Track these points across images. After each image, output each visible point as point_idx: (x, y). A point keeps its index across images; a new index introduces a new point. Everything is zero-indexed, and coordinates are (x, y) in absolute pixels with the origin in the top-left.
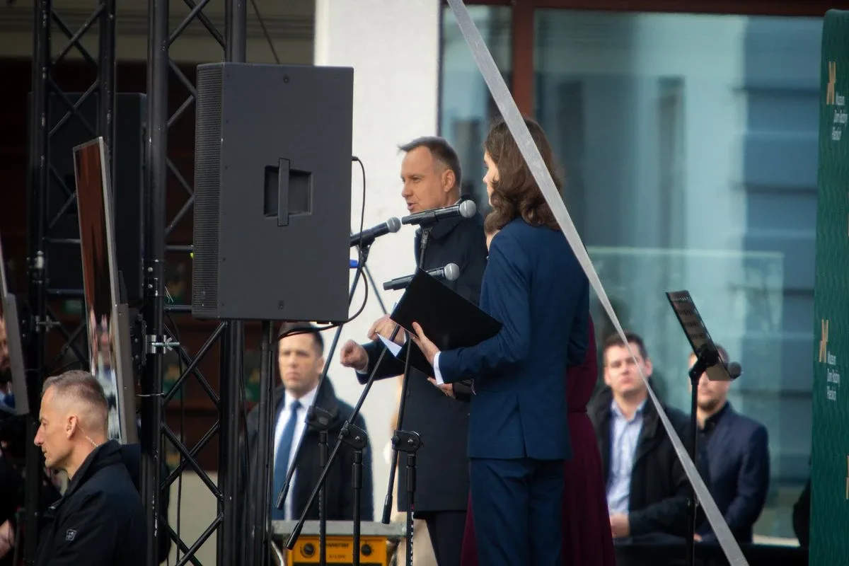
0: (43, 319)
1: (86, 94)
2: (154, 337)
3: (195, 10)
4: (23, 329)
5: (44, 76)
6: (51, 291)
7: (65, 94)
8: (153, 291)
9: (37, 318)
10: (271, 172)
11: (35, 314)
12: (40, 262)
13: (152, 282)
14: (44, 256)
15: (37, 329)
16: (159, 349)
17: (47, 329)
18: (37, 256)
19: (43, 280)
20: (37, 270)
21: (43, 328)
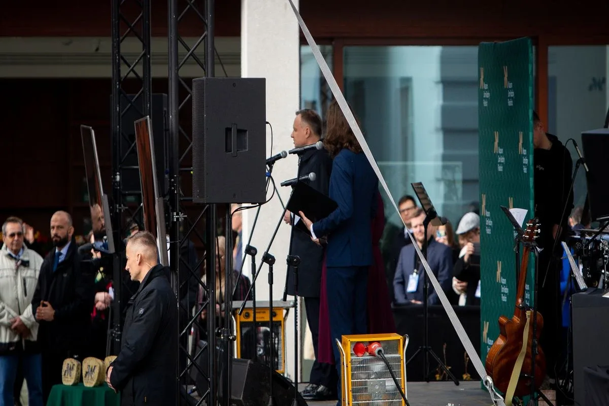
0: (120, 206)
1: (137, 95)
2: (175, 213)
3: (191, 51)
4: (111, 211)
5: (118, 86)
6: (123, 192)
7: (128, 95)
8: (174, 190)
9: (118, 206)
10: (228, 130)
11: (116, 204)
12: (118, 178)
13: (174, 186)
14: (120, 175)
15: (118, 211)
16: (178, 219)
17: (122, 211)
18: (116, 175)
19: (120, 187)
20: (117, 182)
21: (120, 210)
